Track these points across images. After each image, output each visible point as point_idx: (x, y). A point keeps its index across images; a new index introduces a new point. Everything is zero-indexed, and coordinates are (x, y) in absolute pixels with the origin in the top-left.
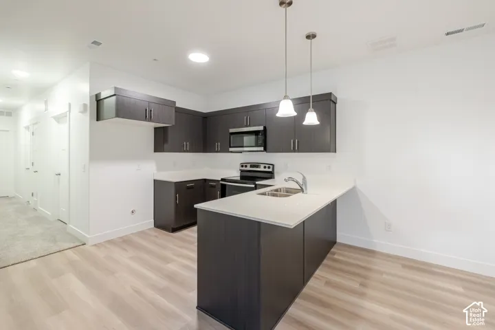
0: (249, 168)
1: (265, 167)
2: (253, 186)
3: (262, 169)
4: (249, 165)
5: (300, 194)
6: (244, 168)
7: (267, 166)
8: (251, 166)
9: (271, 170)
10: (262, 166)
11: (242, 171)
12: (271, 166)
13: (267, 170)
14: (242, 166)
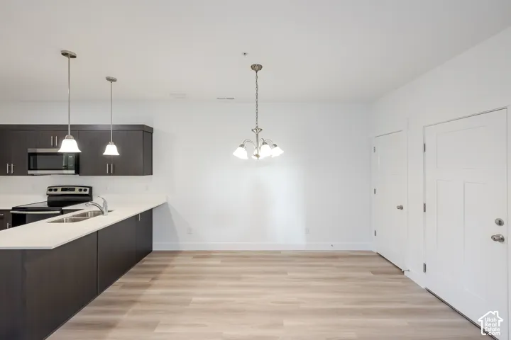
0: (59, 192)
1: (81, 190)
2: (59, 212)
3: (77, 192)
4: (60, 189)
5: (101, 216)
6: (53, 192)
7: (83, 188)
8: (63, 190)
9: (87, 193)
10: (77, 189)
11: (50, 196)
12: (88, 189)
13: (83, 193)
14: (50, 190)
